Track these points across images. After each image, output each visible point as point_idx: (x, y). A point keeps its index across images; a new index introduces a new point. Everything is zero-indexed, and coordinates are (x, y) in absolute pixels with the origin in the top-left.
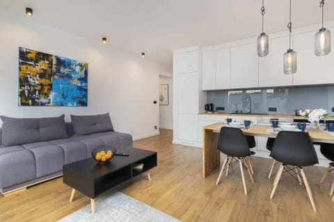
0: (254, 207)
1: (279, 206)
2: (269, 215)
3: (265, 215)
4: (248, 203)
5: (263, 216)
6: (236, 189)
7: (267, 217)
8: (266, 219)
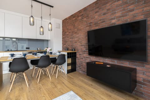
0: (34, 89)
1: (42, 84)
2: (41, 88)
3: (40, 89)
4: (31, 90)
5: (39, 90)
6: (22, 88)
7: (41, 89)
8: (41, 90)
